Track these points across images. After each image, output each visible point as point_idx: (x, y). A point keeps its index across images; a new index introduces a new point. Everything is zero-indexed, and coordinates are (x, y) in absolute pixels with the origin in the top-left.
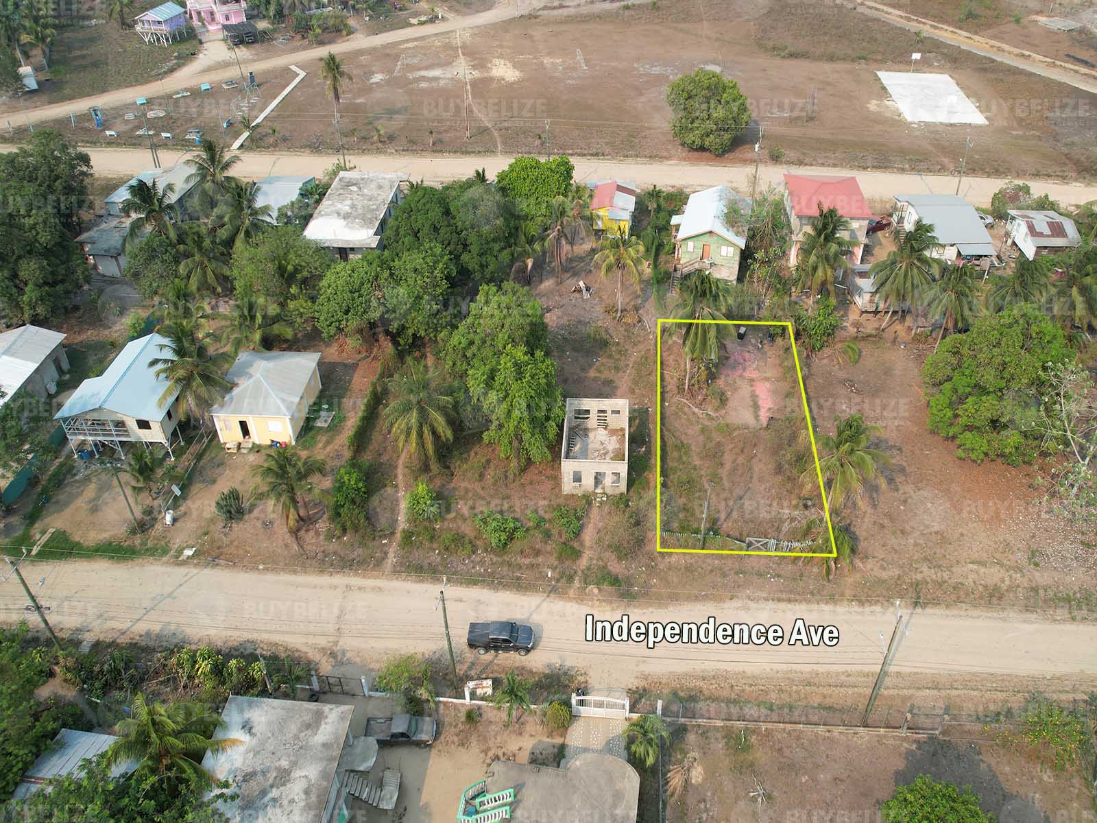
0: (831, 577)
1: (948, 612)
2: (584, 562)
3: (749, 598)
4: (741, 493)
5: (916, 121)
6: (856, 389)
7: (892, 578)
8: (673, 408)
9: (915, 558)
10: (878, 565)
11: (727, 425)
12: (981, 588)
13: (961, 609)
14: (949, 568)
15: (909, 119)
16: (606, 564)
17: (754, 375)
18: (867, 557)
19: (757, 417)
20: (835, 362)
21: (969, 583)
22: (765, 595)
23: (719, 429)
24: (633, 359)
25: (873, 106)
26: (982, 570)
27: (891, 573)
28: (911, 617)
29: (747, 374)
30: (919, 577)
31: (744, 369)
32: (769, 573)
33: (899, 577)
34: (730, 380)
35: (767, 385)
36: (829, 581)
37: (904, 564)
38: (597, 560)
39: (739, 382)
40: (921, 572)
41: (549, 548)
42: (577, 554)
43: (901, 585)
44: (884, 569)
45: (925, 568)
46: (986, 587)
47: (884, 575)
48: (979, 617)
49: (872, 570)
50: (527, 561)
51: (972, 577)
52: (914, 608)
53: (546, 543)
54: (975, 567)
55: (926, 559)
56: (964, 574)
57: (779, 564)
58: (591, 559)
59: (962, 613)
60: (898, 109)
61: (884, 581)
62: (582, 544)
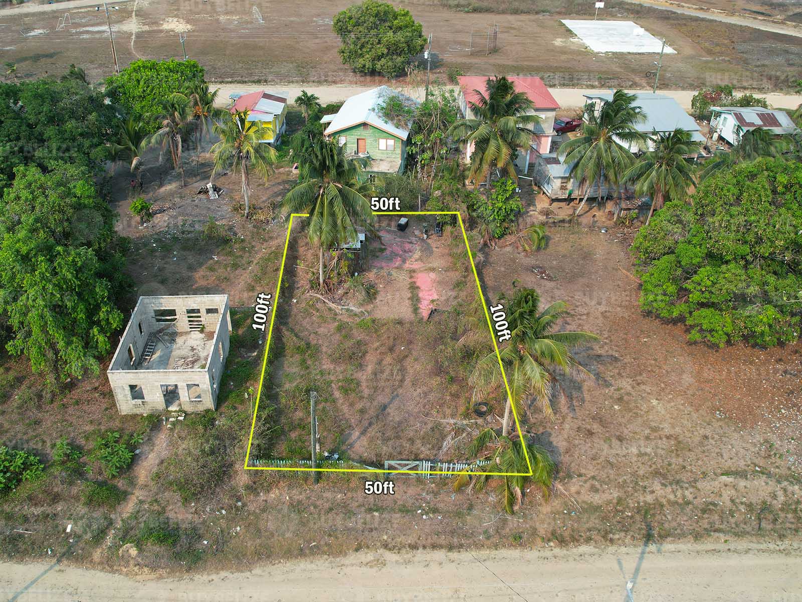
0: (516, 508)
1: (699, 547)
2: (129, 508)
3: (386, 546)
4: (387, 400)
5: (603, 51)
6: (548, 275)
7: (609, 502)
8: (303, 305)
9: (641, 472)
10: (588, 485)
11: (374, 321)
12: (742, 508)
13: (717, 540)
14: (693, 483)
15: (596, 50)
16: (164, 508)
17: (416, 266)
18: (570, 476)
19: (416, 310)
20: (521, 249)
21: (724, 501)
22: (411, 540)
23: (362, 326)
24: (259, 256)
25: (558, 42)
26: (742, 483)
27: (606, 496)
28: (641, 558)
29: (407, 265)
30: (649, 498)
31: (404, 261)
32: (420, 507)
33: (620, 501)
34: (384, 272)
35: (433, 275)
36: (513, 513)
37: (625, 482)
38: (151, 504)
39: (394, 273)
40: (653, 492)
41: (75, 490)
42: (120, 496)
43: (623, 512)
44: (597, 491)
45: (657, 486)
46: (750, 506)
47: (597, 499)
48: (747, 551)
49: (578, 493)
50: (38, 511)
51: (727, 494)
52: (646, 544)
53: (71, 483)
54: (729, 479)
55: (656, 473)
56: (716, 490)
57: (436, 494)
58: (141, 502)
59: (720, 546)
60: (584, 44)
61: (597, 508)
62: (132, 483)
